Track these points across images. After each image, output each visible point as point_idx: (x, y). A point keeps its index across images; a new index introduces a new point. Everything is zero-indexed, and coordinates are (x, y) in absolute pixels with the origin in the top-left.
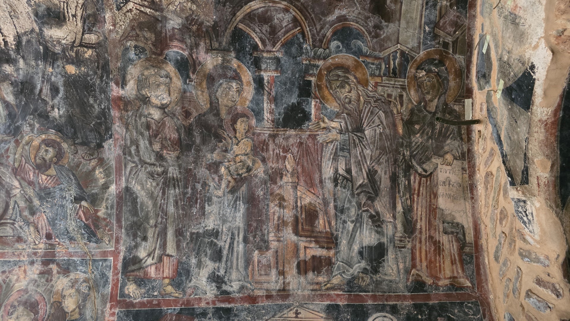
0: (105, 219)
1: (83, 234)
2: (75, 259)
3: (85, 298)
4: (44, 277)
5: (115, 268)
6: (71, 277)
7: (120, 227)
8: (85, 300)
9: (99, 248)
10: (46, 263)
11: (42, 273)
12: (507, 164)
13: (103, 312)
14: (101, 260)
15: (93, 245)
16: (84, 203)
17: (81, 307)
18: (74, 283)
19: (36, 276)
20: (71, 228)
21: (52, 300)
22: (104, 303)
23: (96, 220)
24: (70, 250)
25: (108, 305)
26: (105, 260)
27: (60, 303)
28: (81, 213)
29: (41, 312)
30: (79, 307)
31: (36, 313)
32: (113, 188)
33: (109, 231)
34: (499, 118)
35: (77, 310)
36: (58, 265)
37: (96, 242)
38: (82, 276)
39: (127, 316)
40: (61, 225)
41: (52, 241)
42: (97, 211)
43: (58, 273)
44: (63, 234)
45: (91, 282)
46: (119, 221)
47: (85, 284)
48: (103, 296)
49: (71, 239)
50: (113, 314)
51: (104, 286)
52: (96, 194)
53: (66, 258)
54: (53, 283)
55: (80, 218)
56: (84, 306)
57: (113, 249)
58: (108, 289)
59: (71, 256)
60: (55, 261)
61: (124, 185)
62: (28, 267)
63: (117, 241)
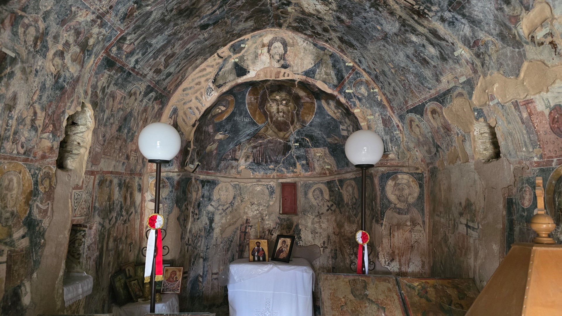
0: (134, 17)
1: (121, 16)
2: (109, 23)
3: (98, 42)
4: (92, 23)
5: (117, 38)
6: (101, 30)
7: (134, 23)
8: (97, 43)
9: (120, 25)
10: (98, 17)
11: (93, 21)
12: (217, 77)
13: (100, 53)
14: (115, 30)
15: (119, 22)
16: (136, 5)
17: (94, 45)
18: (100, 33)
19: (89, 20)
20: (121, 11)
21: (87, 35)
22: (102, 49)
23: (132, 14)
24: (111, 19)
25: (103, 51)
26: (116, 31)
27: (89, 39)
28: (131, 8)
29: (80, 38)
30: (93, 45)
31: (78, 38)
32: (149, 8)
33: (130, 22)
34: (227, 65)
35: (92, 46)
36: (101, 21)
37: (121, 22)
38: (104, 32)
39: (106, 59)
40: (119, 7)
41: (110, 11)
42: (135, 12)
43: (98, 25)
44: (116, 11)
45: (105, 37)
46: (136, 21)
47: (102, 36)
48: (104, 45)
49: (116, 15)
50: (102, 56)
51: (107, 42)
52: (142, 5)
53: (107, 21)
54: (93, 28)
55: (128, 10)
56: (95, 46)
57: (123, 29)
58: (107, 44)
59: (109, 22)
60: (102, 19)
61: (153, 10)
62: (90, 14)
63: (127, 28)
